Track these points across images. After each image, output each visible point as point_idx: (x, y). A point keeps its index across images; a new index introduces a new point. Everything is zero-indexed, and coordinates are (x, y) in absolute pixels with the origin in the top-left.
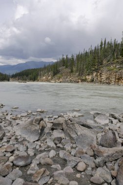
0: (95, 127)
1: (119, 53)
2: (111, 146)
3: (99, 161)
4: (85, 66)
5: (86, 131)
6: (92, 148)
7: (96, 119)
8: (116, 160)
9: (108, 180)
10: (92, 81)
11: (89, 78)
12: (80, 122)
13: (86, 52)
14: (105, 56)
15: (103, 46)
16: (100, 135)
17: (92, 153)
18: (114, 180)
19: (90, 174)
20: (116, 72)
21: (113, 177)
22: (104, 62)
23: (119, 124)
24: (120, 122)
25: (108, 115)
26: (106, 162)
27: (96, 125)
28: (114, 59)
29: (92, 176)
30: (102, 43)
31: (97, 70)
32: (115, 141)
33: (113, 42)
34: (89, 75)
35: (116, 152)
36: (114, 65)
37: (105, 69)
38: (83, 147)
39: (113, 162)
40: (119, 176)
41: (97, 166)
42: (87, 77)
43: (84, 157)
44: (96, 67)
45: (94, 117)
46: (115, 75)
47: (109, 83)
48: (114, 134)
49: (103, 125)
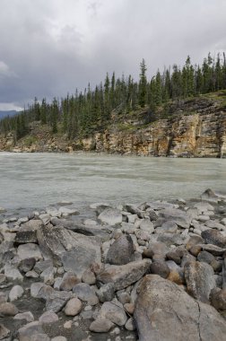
0: (99, 232)
1: (137, 101)
2: (124, 261)
3: (105, 290)
4: (79, 122)
5: (82, 240)
6: (92, 270)
7: (100, 217)
8: (133, 284)
9: (120, 321)
10: (93, 148)
11: (88, 142)
12: (72, 225)
13: (81, 95)
14: (115, 105)
15: (110, 86)
16: (107, 245)
17: (93, 279)
18: (130, 320)
19: (90, 317)
20: (134, 133)
21: (129, 315)
22: (113, 115)
23: (139, 222)
24: (140, 218)
25: (121, 207)
26: (116, 291)
27: (100, 227)
28: (129, 110)
29: (92, 320)
30: (107, 80)
31: (100, 129)
32: (132, 251)
33: (126, 81)
34: (87, 137)
35: (134, 270)
36: (130, 121)
37: (114, 127)
38: (76, 270)
39: (129, 289)
40: (137, 311)
41: (102, 300)
42: (84, 141)
43: (78, 288)
44: (99, 123)
45: (98, 214)
46: (132, 138)
47: (122, 153)
48: (130, 240)
49: (112, 226)
